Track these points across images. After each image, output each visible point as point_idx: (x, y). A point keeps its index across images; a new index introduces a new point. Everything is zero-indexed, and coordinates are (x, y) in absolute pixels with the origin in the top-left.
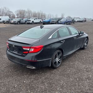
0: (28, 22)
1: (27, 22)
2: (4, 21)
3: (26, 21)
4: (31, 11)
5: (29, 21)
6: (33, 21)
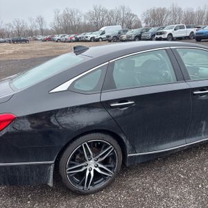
0: (158, 36)
1: (156, 36)
2: (108, 37)
3: (154, 35)
4: (180, 9)
5: (161, 33)
6: (170, 34)
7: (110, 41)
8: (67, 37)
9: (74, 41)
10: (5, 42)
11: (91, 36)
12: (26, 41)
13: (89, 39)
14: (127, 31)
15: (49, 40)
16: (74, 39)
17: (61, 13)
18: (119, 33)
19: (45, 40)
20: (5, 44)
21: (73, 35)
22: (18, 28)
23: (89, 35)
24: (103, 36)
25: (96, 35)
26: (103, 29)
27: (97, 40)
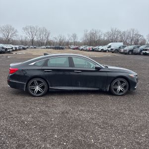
3: (142, 51)
7: (113, 52)
8: (88, 48)
9: (91, 51)
10: (50, 48)
11: (102, 48)
12: (62, 48)
13: (100, 50)
14: (125, 47)
15: (77, 49)
16: (91, 49)
17: (89, 32)
18: (120, 48)
19: (74, 49)
20: (50, 50)
21: (91, 47)
22: (60, 40)
23: (101, 48)
24: (109, 49)
25: (105, 48)
26: (110, 44)
27: (105, 51)
